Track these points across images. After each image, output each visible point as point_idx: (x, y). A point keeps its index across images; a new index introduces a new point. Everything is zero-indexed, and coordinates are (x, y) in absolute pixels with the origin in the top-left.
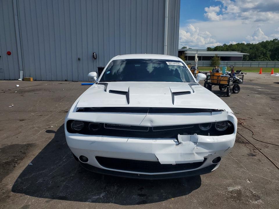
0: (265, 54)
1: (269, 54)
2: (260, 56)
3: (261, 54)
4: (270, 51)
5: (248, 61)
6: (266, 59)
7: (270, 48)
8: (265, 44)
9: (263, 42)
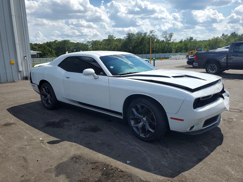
0: (51, 52)
1: (54, 52)
2: (48, 54)
3: (48, 52)
4: (54, 49)
5: (39, 58)
6: (53, 56)
7: (54, 47)
8: (49, 44)
9: (47, 42)
